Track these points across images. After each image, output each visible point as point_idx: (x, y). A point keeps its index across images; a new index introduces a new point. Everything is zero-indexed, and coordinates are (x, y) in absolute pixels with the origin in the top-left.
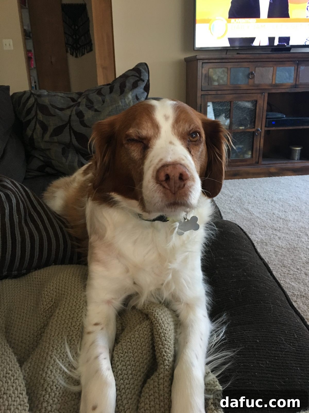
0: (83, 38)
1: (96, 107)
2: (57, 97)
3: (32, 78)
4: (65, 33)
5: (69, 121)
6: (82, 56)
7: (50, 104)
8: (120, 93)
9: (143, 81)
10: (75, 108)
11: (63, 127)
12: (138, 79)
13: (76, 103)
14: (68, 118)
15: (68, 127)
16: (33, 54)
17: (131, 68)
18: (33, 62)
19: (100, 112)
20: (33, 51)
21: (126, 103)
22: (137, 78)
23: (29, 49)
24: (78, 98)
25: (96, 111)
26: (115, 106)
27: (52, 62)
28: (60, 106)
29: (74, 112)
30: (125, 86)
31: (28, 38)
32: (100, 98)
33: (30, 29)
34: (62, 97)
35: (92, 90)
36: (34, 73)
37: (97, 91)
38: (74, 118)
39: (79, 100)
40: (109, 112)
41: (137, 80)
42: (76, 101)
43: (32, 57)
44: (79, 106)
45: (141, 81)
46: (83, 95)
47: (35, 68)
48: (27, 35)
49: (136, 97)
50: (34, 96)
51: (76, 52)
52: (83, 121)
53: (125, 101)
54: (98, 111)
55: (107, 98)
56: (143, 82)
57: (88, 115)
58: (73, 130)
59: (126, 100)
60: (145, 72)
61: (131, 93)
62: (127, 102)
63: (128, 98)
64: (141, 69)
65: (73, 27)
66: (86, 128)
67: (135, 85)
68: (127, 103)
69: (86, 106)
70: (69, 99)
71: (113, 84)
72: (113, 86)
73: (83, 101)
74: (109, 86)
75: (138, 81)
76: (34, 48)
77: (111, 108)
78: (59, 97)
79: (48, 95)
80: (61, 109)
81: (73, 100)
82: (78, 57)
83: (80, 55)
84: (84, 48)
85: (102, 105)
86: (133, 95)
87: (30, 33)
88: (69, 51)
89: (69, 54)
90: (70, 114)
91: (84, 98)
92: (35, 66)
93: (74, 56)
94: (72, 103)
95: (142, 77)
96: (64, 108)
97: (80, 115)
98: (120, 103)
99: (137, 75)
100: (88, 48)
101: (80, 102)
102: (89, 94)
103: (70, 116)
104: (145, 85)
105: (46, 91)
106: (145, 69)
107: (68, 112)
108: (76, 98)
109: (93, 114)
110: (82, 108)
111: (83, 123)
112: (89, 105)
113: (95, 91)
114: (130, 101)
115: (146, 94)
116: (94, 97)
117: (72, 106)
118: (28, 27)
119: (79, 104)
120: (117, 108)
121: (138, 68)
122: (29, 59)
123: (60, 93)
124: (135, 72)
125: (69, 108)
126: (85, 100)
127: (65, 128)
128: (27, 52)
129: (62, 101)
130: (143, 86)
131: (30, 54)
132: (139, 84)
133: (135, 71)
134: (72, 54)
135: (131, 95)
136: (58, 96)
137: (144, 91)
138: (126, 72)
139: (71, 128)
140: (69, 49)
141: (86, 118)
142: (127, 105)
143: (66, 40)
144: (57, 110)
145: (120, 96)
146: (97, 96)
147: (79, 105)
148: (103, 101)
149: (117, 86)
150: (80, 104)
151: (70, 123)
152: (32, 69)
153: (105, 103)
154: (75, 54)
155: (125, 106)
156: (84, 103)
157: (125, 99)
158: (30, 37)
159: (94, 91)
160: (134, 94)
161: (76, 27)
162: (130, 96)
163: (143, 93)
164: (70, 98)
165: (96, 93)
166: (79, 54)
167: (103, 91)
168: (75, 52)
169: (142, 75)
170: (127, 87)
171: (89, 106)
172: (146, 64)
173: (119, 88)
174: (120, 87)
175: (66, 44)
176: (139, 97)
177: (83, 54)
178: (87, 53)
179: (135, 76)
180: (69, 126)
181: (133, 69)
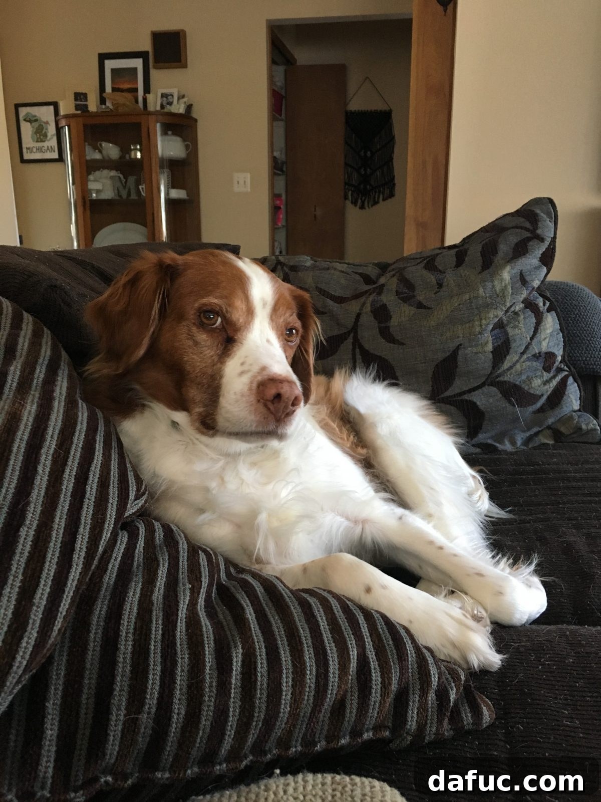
0: (378, 173)
1: (420, 298)
2: (332, 271)
3: (276, 244)
4: (346, 164)
5: (355, 328)
6: (372, 206)
7: (317, 287)
8: (482, 267)
9: (542, 240)
10: (372, 298)
11: (340, 339)
12: (529, 235)
13: (374, 286)
14: (354, 320)
15: (350, 340)
16: (284, 202)
17: (512, 210)
18: (282, 216)
19: (429, 308)
20: (284, 197)
21: (495, 291)
22: (526, 232)
23: (277, 192)
24: (379, 276)
25: (420, 306)
26: (467, 296)
27: (315, 216)
28: (338, 293)
29: (368, 308)
30: (495, 252)
31: (279, 172)
32: (432, 278)
33: (283, 157)
34: (343, 272)
35: (413, 259)
36: (282, 236)
37: (425, 261)
38: (368, 319)
39: (382, 280)
40: (452, 311)
41: (527, 237)
42: (374, 283)
43: (282, 207)
44: (379, 294)
45: (535, 240)
46: (390, 268)
47: (283, 226)
48: (277, 167)
49: (520, 279)
50: (282, 268)
51: (363, 198)
52: (388, 328)
53: (493, 286)
54: (425, 308)
55: (450, 278)
56: (542, 243)
57: (401, 314)
58: (361, 347)
59: (496, 283)
60: (548, 219)
61: (508, 268)
62: (498, 288)
63: (502, 280)
64: (538, 211)
65: (362, 153)
66: (392, 345)
67: (520, 250)
68: (498, 291)
69: (398, 293)
70: (358, 277)
71: (462, 245)
72: (466, 251)
73: (390, 282)
74: (454, 252)
75: (529, 239)
76: (286, 192)
77: (456, 301)
78: (338, 273)
79: (314, 267)
80: (340, 300)
81: (367, 280)
82: (365, 208)
83: (370, 206)
84: (380, 192)
85: (436, 293)
86: (514, 271)
87: (283, 163)
88: (350, 197)
89: (348, 203)
90: (358, 311)
91: (394, 275)
92: (284, 224)
93: (358, 206)
94: (366, 288)
95: (539, 231)
96: (346, 296)
97: (382, 314)
98: (481, 291)
99: (528, 225)
100: (387, 192)
101: (383, 285)
102: (405, 268)
103: (359, 315)
104: (544, 250)
105: (309, 258)
106: (548, 214)
107: (354, 307)
108: (373, 277)
109: (412, 314)
110: (388, 298)
111: (386, 333)
112: (405, 293)
113: (421, 262)
114: (506, 286)
115: (544, 270)
116: (417, 274)
117: (366, 292)
118: (281, 154)
119: (380, 290)
120: (471, 302)
121: (530, 210)
122: (275, 210)
123: (340, 263)
124: (522, 219)
125: (356, 297)
126: (395, 280)
127: (342, 343)
128: (275, 196)
129: (343, 281)
130: (541, 252)
131: (278, 202)
132: (529, 247)
133: (524, 217)
134: (354, 203)
135: (509, 272)
136: (335, 269)
137: (540, 264)
138: (497, 220)
139: (356, 341)
140: (350, 193)
141: (394, 321)
142: (498, 296)
143: (346, 176)
144: (330, 302)
145: (480, 273)
146: (425, 272)
147: (382, 292)
148: (437, 283)
149: (475, 252)
150: (383, 289)
151: (356, 333)
152: (278, 228)
153: (444, 289)
154: (359, 201)
155: (490, 297)
156: (394, 287)
157: (492, 281)
158: (282, 171)
159: (419, 261)
160: (516, 270)
161: (369, 153)
162: (507, 274)
163: (537, 268)
164: (361, 274)
165: (422, 265)
166: (368, 203)
167: (438, 262)
168: (361, 199)
169: (540, 225)
170: (500, 254)
171: (405, 295)
172: (551, 201)
173: (479, 254)
174: (483, 254)
175: (346, 184)
176: (528, 278)
177: (376, 203)
178: (384, 200)
179: (522, 228)
180: (353, 339)
181: (518, 213)
